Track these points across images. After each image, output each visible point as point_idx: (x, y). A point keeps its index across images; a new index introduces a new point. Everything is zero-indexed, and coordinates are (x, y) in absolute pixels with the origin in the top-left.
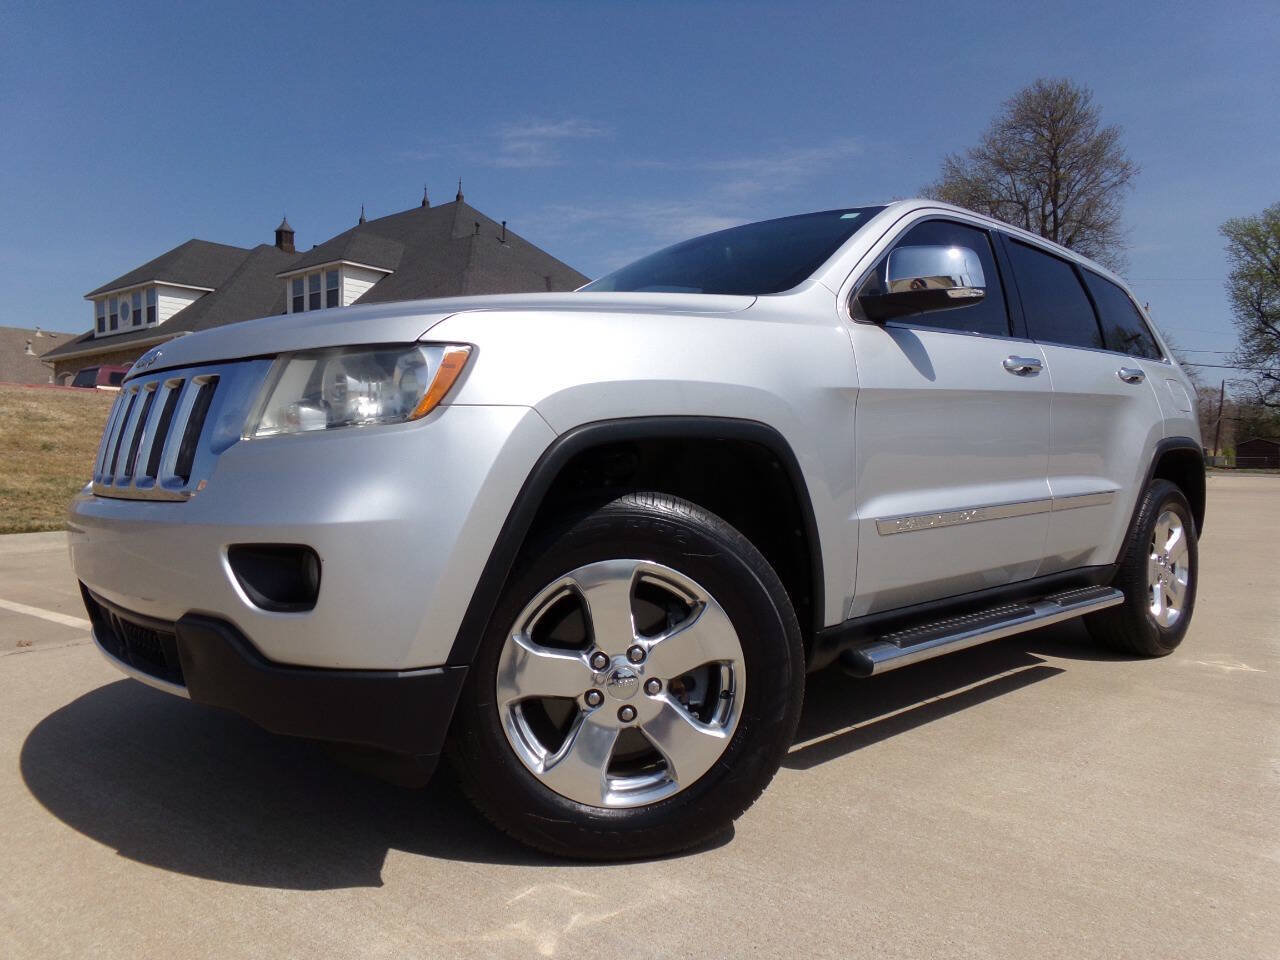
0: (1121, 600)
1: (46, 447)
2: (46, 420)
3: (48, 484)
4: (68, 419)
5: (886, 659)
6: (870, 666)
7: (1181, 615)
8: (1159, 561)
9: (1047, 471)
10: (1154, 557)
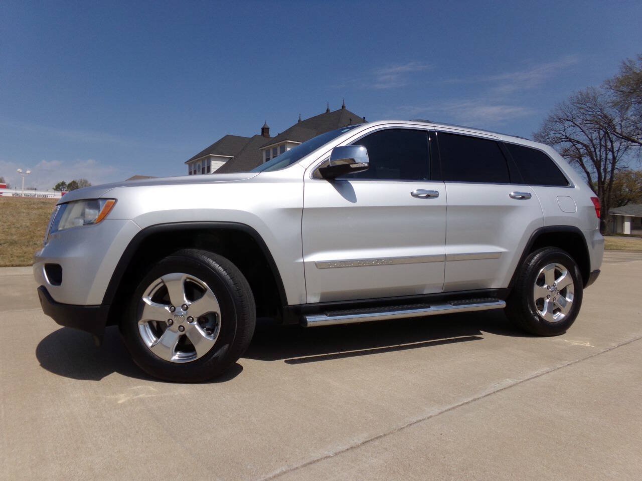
0: (504, 306)
6: (307, 323)
7: (566, 316)
8: (548, 289)
9: (445, 242)
10: (545, 286)
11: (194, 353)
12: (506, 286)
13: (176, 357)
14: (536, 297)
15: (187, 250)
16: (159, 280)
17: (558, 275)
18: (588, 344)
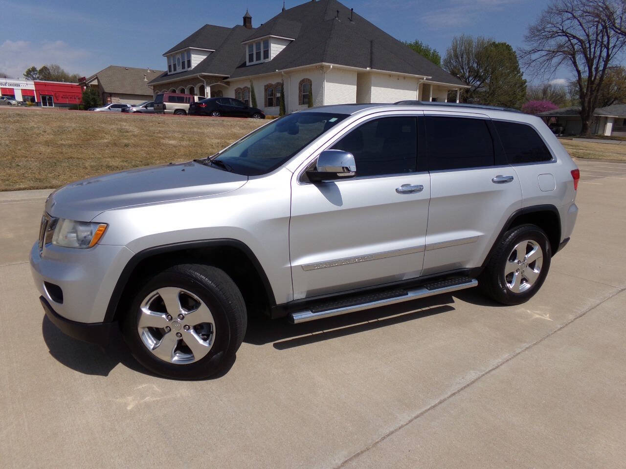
0: (476, 284)
1: (126, 145)
2: (128, 132)
3: (125, 163)
4: (136, 131)
5: (300, 317)
6: (294, 320)
7: (532, 286)
8: (518, 263)
9: (426, 233)
10: (516, 261)
11: (192, 355)
12: (480, 264)
13: (176, 359)
14: (507, 271)
15: (179, 266)
16: (155, 292)
17: (529, 249)
18: (547, 317)
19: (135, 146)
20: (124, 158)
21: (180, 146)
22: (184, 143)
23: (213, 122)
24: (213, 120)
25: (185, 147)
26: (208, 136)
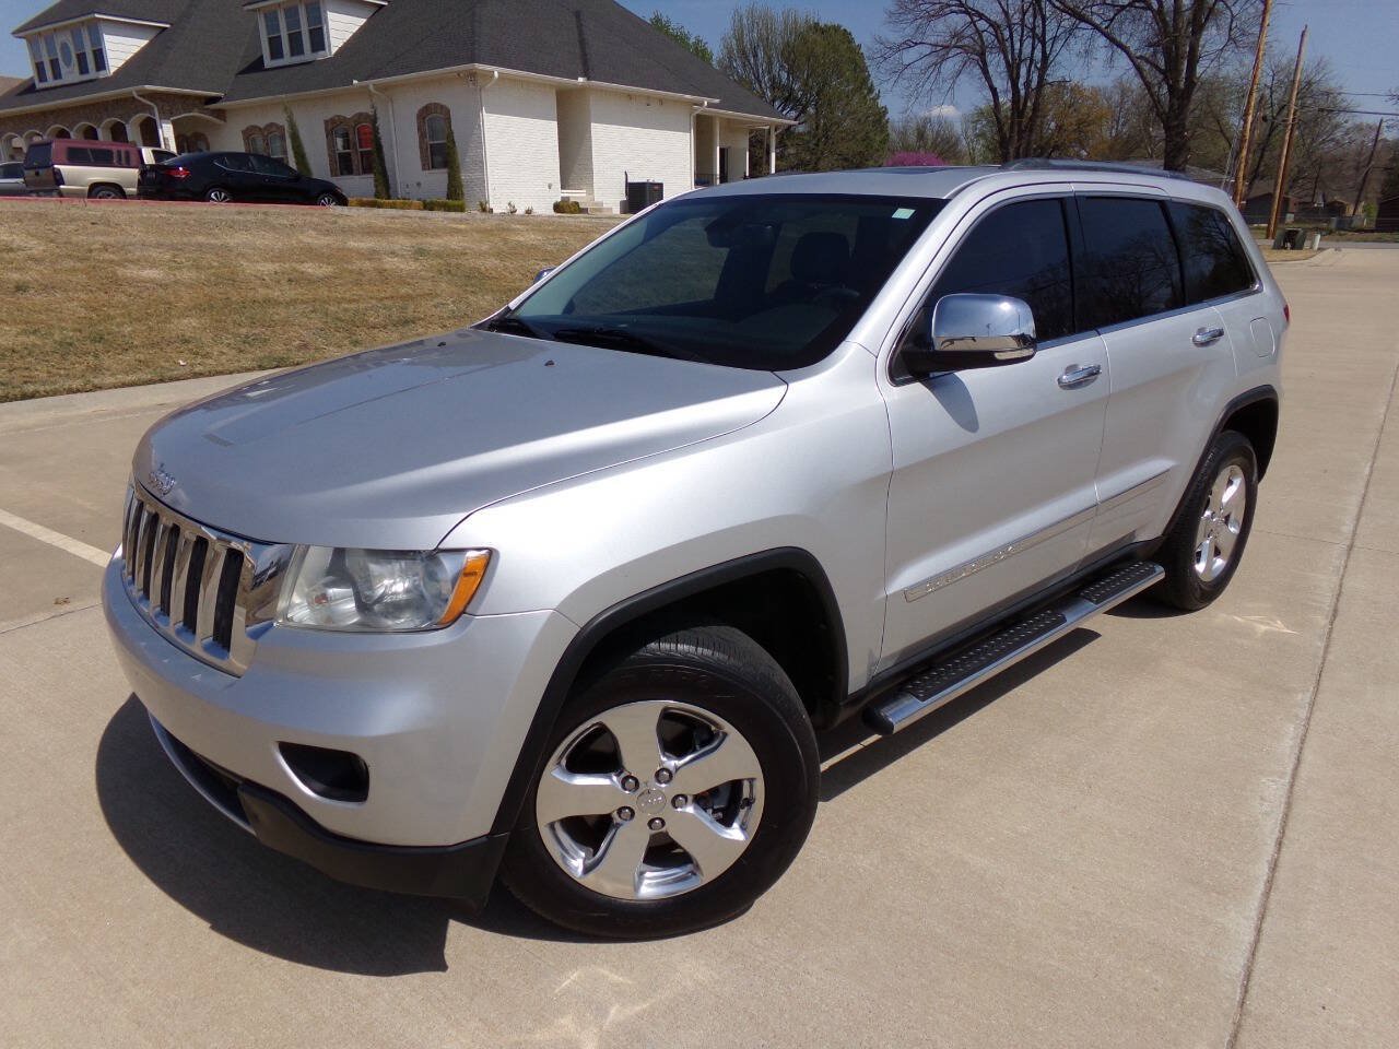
0: (1162, 576)
1: (20, 288)
2: (11, 250)
3: (32, 337)
4: (37, 247)
5: (903, 716)
6: (891, 726)
7: (1227, 564)
8: (1211, 516)
9: (1099, 473)
10: (1208, 513)
11: (693, 866)
12: (1161, 531)
13: (648, 887)
14: (1199, 540)
16: (590, 723)
18: (1280, 627)
19: (46, 288)
20: (26, 323)
21: (175, 282)
22: (187, 275)
23: (241, 218)
24: (240, 213)
25: (190, 286)
26: (243, 256)
